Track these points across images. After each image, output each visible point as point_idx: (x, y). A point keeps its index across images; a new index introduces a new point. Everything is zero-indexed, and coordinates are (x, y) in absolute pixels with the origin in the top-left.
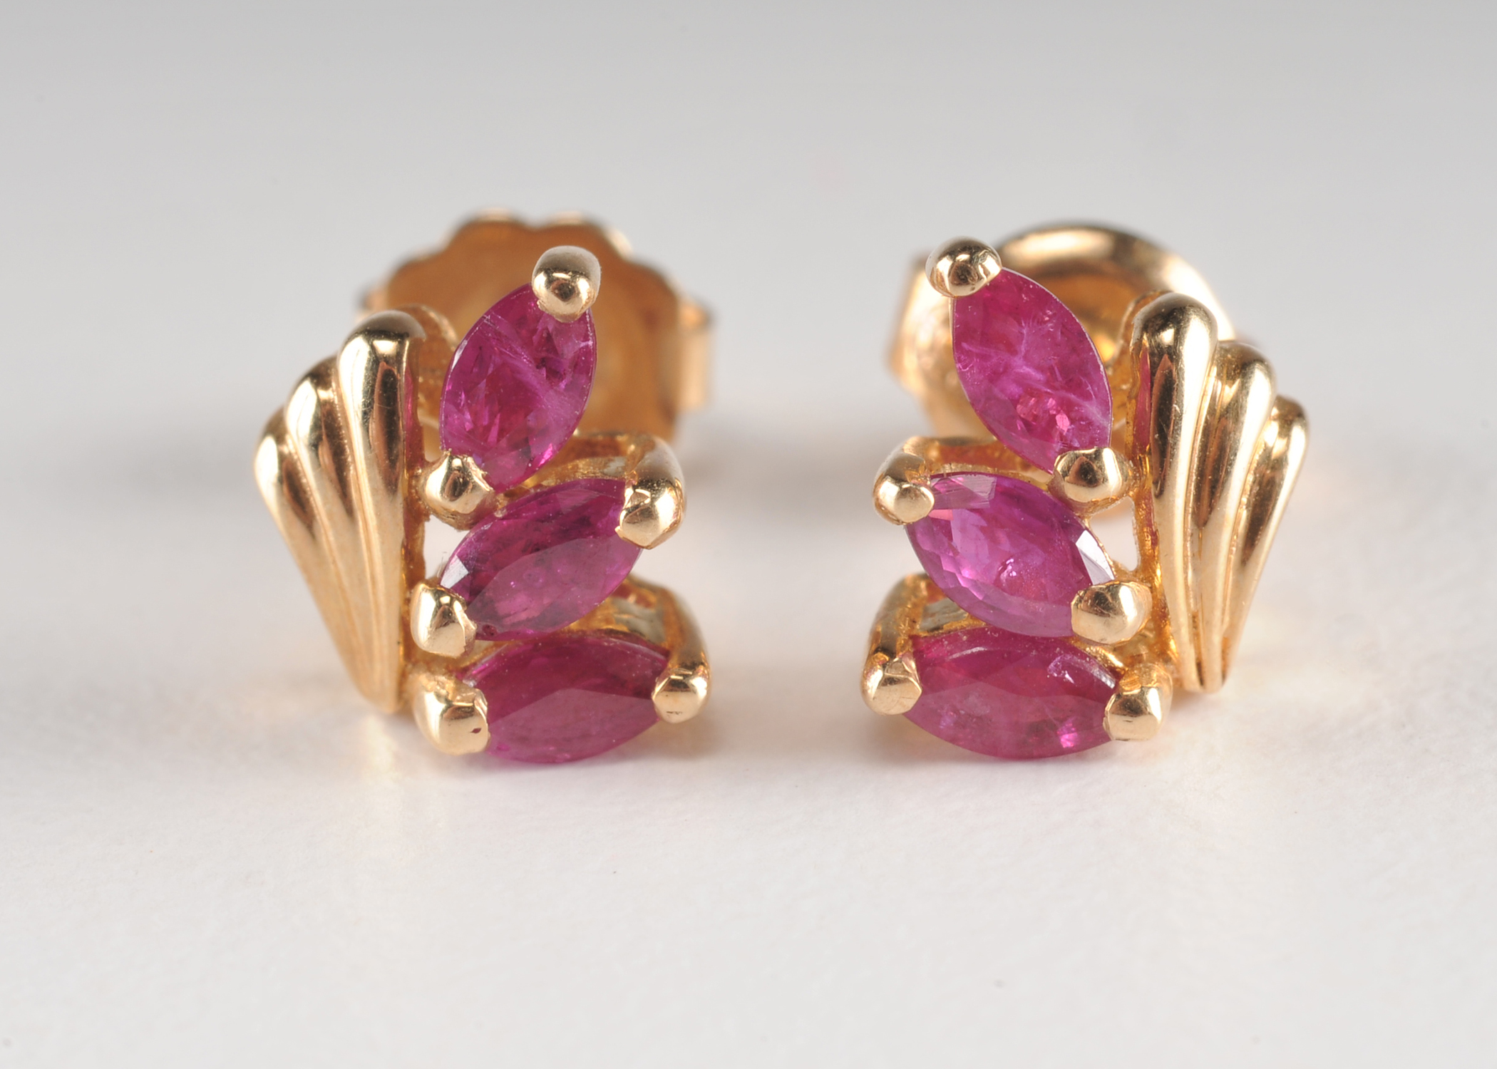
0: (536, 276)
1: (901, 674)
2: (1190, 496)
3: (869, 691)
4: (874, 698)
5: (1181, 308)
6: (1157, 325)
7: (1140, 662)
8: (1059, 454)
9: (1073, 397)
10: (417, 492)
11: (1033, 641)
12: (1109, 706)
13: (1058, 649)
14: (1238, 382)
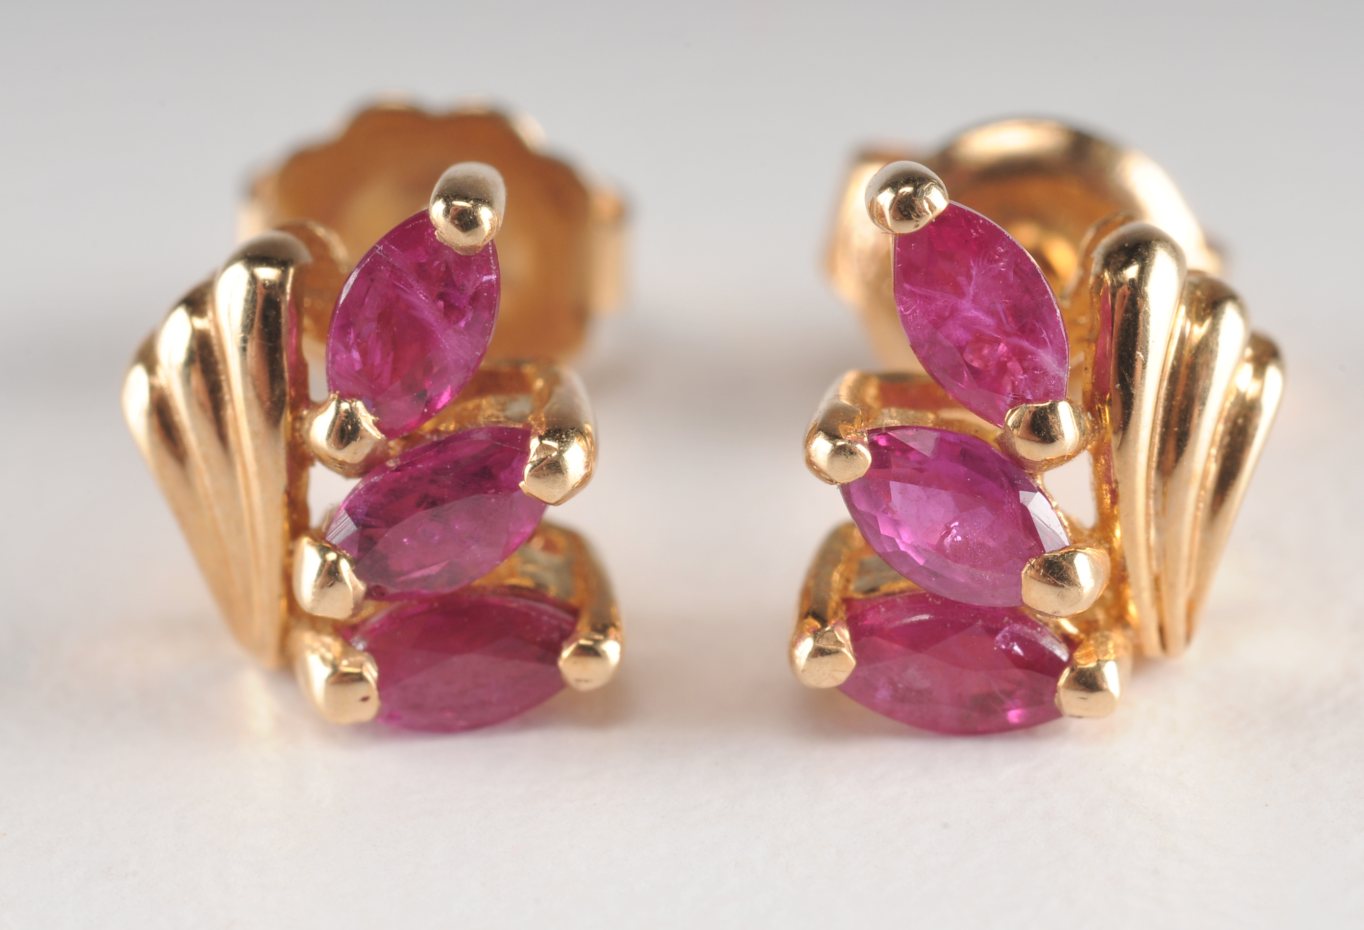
0: (434, 204)
1: (833, 645)
2: (1153, 450)
3: (797, 661)
4: (803, 671)
5: (1146, 242)
6: (1120, 262)
7: (1097, 629)
8: (1011, 408)
9: (1026, 344)
10: (301, 436)
11: (980, 612)
12: (1062, 680)
13: (1006, 619)
14: (1207, 323)
